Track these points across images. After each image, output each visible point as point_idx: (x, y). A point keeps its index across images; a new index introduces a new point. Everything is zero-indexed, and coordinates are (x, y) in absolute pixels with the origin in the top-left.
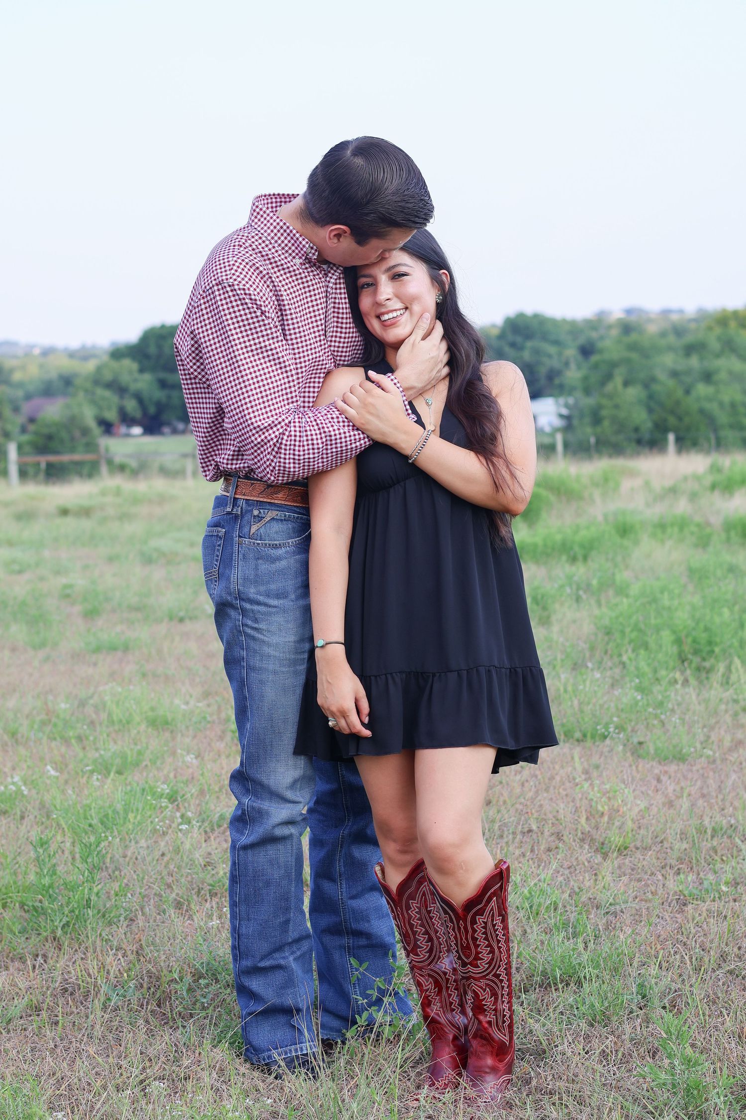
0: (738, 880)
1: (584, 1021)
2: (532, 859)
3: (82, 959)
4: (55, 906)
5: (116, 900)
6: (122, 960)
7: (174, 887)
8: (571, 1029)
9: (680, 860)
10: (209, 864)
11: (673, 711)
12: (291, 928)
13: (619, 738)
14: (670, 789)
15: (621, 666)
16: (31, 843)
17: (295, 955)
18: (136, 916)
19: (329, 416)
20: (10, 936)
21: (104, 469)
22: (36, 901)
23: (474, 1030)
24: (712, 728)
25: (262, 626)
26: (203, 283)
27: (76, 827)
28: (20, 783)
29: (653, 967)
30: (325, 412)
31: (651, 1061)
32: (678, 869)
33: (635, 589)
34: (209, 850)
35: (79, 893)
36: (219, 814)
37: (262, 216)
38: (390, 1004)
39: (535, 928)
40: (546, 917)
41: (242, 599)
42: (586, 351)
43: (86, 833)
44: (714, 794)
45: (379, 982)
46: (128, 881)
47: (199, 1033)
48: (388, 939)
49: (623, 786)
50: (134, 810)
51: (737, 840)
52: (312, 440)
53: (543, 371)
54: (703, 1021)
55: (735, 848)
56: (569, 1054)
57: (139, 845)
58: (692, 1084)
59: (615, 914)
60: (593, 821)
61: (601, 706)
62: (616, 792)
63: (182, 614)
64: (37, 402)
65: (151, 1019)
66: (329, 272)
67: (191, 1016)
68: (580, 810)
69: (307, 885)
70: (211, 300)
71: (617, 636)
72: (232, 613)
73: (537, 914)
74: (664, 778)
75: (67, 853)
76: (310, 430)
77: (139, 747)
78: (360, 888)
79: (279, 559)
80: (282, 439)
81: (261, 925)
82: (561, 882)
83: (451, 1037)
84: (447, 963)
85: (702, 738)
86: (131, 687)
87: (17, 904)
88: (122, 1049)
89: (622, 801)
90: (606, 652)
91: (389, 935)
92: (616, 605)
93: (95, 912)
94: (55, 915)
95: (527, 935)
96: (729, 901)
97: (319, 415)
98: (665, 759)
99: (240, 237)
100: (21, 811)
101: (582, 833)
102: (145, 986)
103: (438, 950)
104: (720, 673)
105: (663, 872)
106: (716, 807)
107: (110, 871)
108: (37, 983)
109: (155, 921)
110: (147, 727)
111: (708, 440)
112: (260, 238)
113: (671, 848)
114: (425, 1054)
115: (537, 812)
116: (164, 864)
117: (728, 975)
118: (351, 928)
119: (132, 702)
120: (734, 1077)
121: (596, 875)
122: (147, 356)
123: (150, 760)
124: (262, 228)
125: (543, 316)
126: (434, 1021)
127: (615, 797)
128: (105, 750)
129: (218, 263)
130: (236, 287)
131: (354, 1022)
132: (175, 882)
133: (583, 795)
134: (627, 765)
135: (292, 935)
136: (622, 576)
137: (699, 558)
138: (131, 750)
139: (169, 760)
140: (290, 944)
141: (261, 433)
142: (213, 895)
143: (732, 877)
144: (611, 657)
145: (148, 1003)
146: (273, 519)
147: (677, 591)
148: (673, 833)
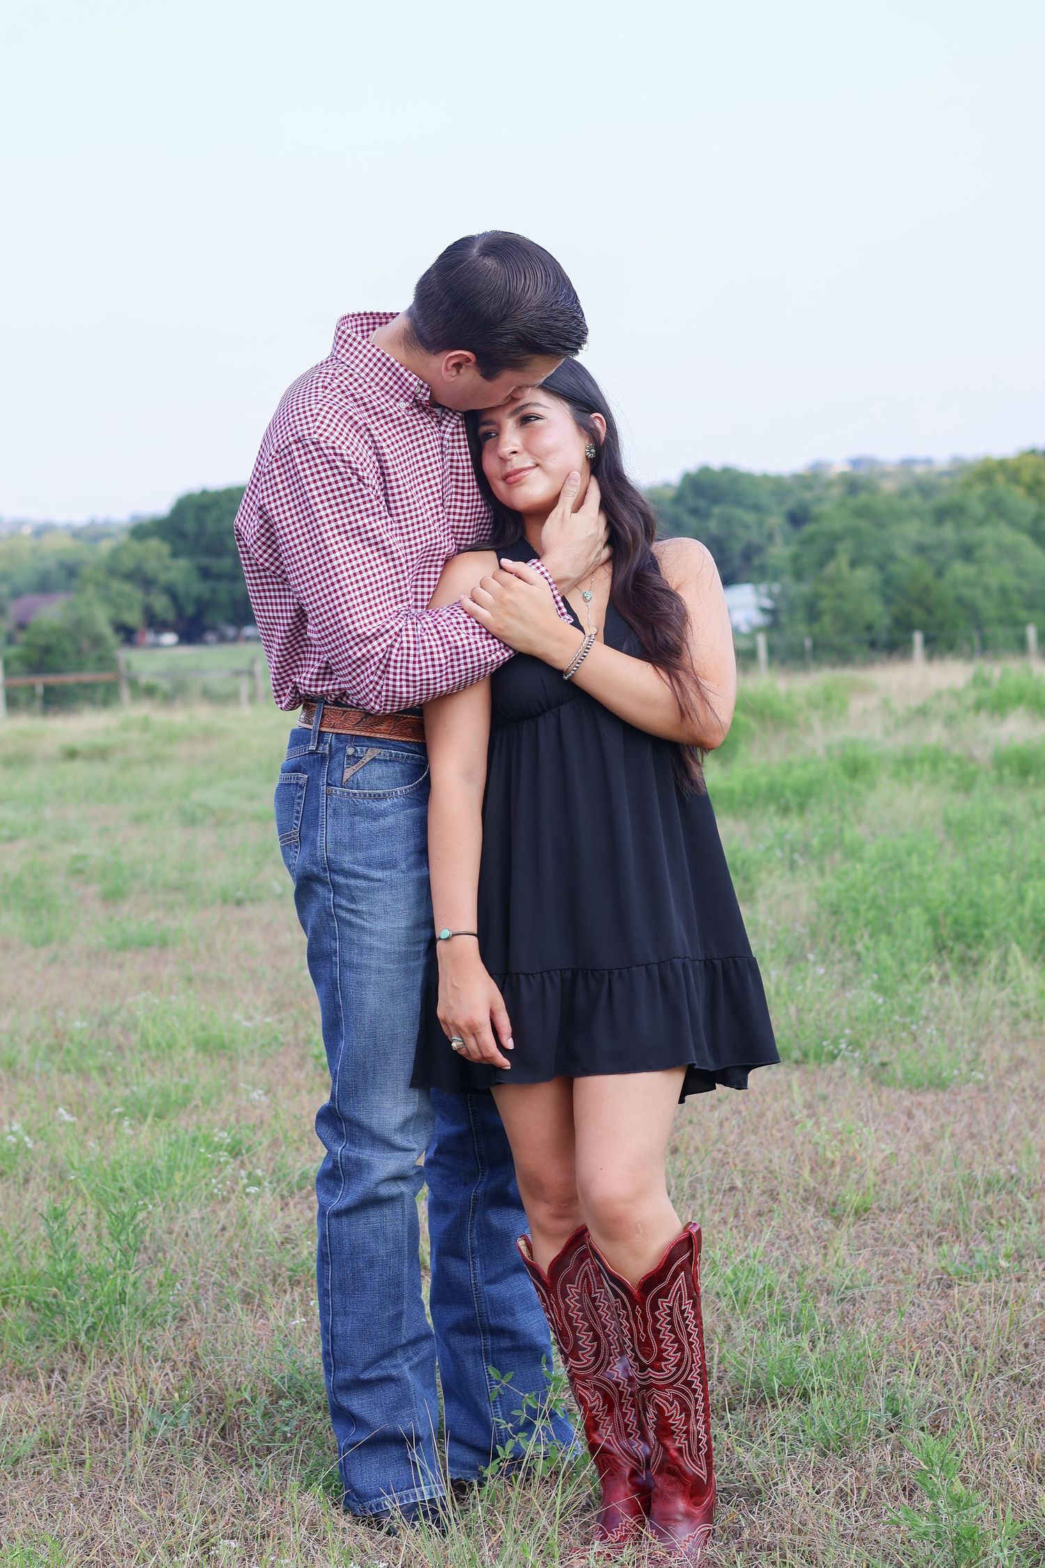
0: (1023, 1251)
1: (813, 1449)
2: (736, 1227)
3: (115, 1374)
4: (76, 1302)
5: (160, 1293)
6: (171, 1375)
7: (240, 1274)
8: (795, 1460)
9: (942, 1225)
10: (287, 1240)
11: (927, 1018)
12: (404, 1323)
13: (853, 1058)
14: (926, 1128)
15: (855, 958)
16: (42, 1215)
17: (412, 1363)
18: (188, 1314)
19: (454, 620)
20: (13, 1344)
21: (125, 693)
22: (49, 1295)
23: (658, 1463)
24: (982, 1042)
25: (361, 907)
26: (275, 441)
27: (102, 1192)
28: (21, 1133)
29: (907, 1373)
30: (448, 614)
31: (906, 1502)
32: (940, 1238)
33: (871, 851)
34: (287, 1220)
35: (109, 1283)
36: (299, 1172)
37: (351, 345)
38: (543, 1428)
39: (743, 1323)
40: (757, 1306)
41: (333, 871)
42: (797, 519)
43: (116, 1200)
44: (987, 1133)
45: (529, 1399)
46: (176, 1266)
47: (280, 1474)
48: (541, 1339)
49: (861, 1124)
50: (182, 1168)
51: (1020, 1196)
52: (432, 653)
53: (736, 547)
54: (978, 1446)
55: (1017, 1208)
56: (794, 1494)
57: (190, 1217)
58: (963, 1532)
59: (853, 1301)
60: (820, 1173)
61: (828, 1014)
62: (850, 1132)
63: (239, 894)
64: (27, 600)
65: (212, 1455)
66: (444, 419)
67: (269, 1450)
68: (801, 1158)
69: (425, 1268)
70: (287, 463)
71: (848, 916)
72: (320, 890)
73: (745, 1303)
74: (918, 1113)
75: (89, 1229)
76: (429, 640)
77: (186, 1081)
78: (500, 1269)
79: (383, 814)
80: (391, 653)
81: (363, 1321)
82: (777, 1258)
83: (627, 1472)
84: (618, 1370)
85: (969, 1056)
86: (173, 997)
87: (23, 1301)
88: (174, 1497)
89: (860, 1145)
90: (833, 939)
91: (541, 1333)
92: (846, 873)
93: (132, 1309)
94: (77, 1314)
95: (732, 1332)
96: (1011, 1280)
97: (440, 619)
98: (918, 1087)
99: (323, 375)
100: (24, 1171)
101: (805, 1190)
102: (204, 1410)
103: (607, 1352)
104: (992, 966)
105: (919, 1242)
106: (990, 1152)
107: (150, 1252)
108: (52, 1409)
109: (215, 1321)
110: (197, 1052)
111: (969, 640)
112: (351, 375)
113: (929, 1209)
114: (593, 1498)
115: (742, 1161)
116: (225, 1242)
117: (1011, 1382)
118: (489, 1323)
119: (175, 1018)
120: (1022, 1522)
121: (825, 1247)
122: (182, 535)
123: (202, 1099)
124: (352, 362)
125: (735, 471)
126: (605, 1451)
127: (849, 1139)
128: (138, 1085)
129: (295, 413)
130: (323, 445)
131: (496, 1456)
132: (241, 1267)
133: (805, 1137)
134: (866, 1095)
135: (406, 1334)
136: (853, 833)
137: (959, 806)
138: (176, 1085)
139: (228, 1098)
140: (403, 1347)
141: (361, 645)
142: (294, 1283)
143: (1014, 1247)
144: (841, 945)
145: (208, 1433)
146: (374, 760)
147: (930, 853)
148: (932, 1188)
